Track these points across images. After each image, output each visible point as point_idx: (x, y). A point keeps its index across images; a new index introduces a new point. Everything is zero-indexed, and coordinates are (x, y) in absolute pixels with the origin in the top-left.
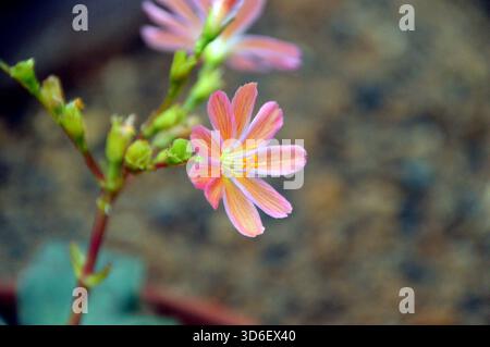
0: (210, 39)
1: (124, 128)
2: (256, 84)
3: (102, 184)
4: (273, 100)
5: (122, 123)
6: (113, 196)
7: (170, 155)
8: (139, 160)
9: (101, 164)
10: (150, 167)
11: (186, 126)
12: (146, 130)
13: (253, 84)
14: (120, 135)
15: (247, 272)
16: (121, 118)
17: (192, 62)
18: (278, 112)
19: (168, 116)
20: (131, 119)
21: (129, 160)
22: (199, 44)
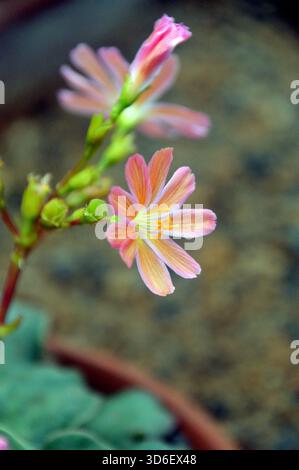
0: (126, 105)
1: (40, 186)
2: (172, 149)
3: (17, 239)
4: (186, 165)
5: (38, 182)
6: (27, 251)
7: (86, 214)
8: (54, 218)
9: (16, 220)
10: (65, 224)
11: (100, 187)
12: (61, 189)
13: (169, 149)
14: (36, 192)
15: (139, 327)
16: (37, 177)
17: (108, 126)
18: (191, 176)
19: (83, 177)
20: (46, 179)
21: (44, 217)
22: (115, 109)
